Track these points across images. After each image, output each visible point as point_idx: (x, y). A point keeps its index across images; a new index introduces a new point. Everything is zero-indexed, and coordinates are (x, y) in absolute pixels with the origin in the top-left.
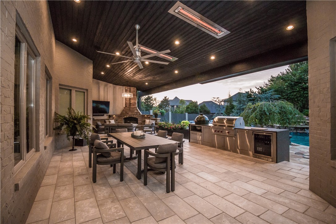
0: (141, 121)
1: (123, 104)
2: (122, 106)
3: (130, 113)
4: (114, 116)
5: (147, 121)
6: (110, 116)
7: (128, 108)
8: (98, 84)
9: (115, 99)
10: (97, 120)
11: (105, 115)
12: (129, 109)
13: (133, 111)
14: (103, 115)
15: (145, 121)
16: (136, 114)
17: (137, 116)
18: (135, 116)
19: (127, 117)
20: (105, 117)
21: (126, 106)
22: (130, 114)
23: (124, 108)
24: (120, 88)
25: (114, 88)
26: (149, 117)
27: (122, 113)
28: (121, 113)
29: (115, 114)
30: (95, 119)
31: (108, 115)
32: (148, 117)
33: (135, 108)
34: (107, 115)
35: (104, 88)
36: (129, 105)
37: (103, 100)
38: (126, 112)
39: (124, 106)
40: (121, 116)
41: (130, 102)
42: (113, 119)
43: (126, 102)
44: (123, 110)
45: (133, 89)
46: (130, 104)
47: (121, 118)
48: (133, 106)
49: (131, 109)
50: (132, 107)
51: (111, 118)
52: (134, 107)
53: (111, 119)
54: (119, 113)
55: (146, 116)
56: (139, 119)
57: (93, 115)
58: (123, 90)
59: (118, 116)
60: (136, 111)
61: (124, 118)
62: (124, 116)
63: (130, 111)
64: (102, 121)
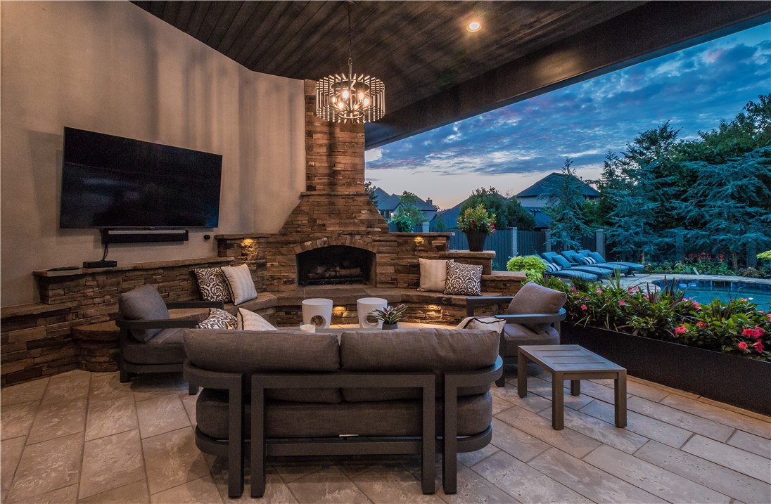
0: (391, 270)
1: (293, 173)
2: (292, 186)
3: (333, 227)
4: (248, 242)
5: (435, 271)
6: (223, 244)
7: (324, 200)
8: (147, 34)
9: (248, 147)
10: (135, 269)
11: (196, 237)
12: (330, 203)
13: (351, 215)
14: (183, 238)
15: (417, 266)
16: (363, 228)
17: (368, 239)
18: (359, 242)
19: (319, 244)
20: (196, 247)
21: (310, 188)
22: (333, 232)
23: (302, 196)
24: (278, 88)
25: (245, 84)
26: (440, 248)
27: (290, 226)
28: (282, 224)
29: (252, 231)
30: (120, 265)
31: (212, 234)
32: (435, 243)
34: (207, 238)
35: (187, 72)
36: (325, 180)
37: (178, 143)
38: (313, 221)
39: (301, 186)
40: (288, 243)
41: (332, 165)
42: (241, 258)
43: (309, 167)
44: (297, 211)
46: (333, 174)
47: (284, 250)
48: (349, 185)
49: (340, 203)
50: (343, 190)
51: (229, 252)
52: (352, 191)
53: (227, 263)
54: (272, 222)
55: (419, 239)
56: (382, 258)
57: (107, 241)
58: (291, 100)
59: (271, 240)
60: (364, 215)
61: (299, 250)
62: (302, 242)
63: (333, 212)
64: (176, 272)
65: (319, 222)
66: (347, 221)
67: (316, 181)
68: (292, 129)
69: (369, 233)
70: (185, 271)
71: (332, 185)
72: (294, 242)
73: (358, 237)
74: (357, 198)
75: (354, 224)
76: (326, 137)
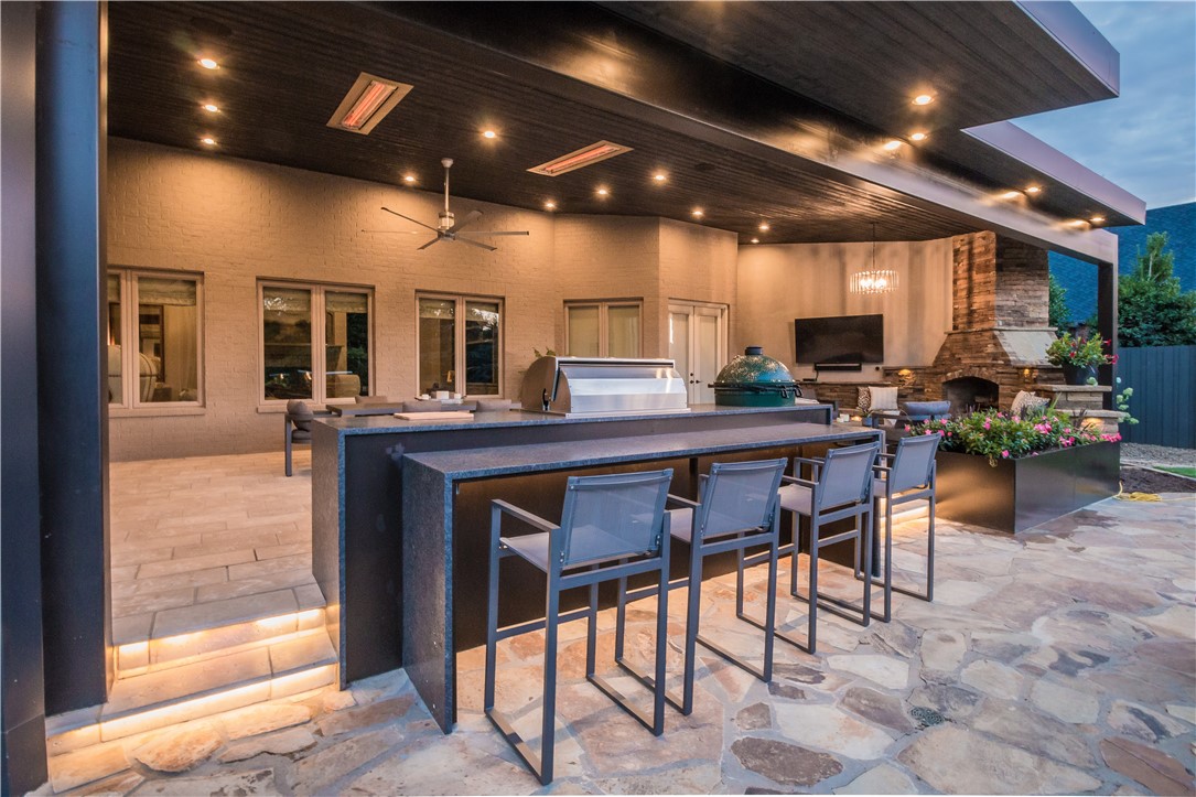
2: (943, 327)
3: (967, 360)
4: (905, 372)
5: (1018, 400)
6: (887, 372)
7: (962, 336)
10: (824, 384)
11: (868, 367)
12: (966, 340)
13: (979, 349)
14: (860, 368)
16: (989, 361)
17: (992, 372)
18: (985, 374)
19: (957, 375)
20: (866, 374)
21: (955, 328)
22: (967, 365)
23: (949, 334)
24: (937, 248)
27: (938, 360)
28: (935, 358)
29: (910, 364)
30: (820, 381)
31: (880, 366)
33: (988, 334)
34: (877, 369)
36: (965, 320)
38: (953, 355)
39: (949, 326)
40: (937, 374)
41: (970, 305)
42: (895, 382)
43: (955, 310)
44: (943, 348)
45: (984, 242)
46: (971, 313)
47: (935, 380)
48: (982, 321)
49: (972, 338)
50: (976, 327)
51: (888, 378)
54: (929, 359)
55: (1027, 371)
56: (1004, 389)
57: (818, 369)
58: (946, 255)
59: (928, 371)
60: (990, 349)
61: (944, 380)
62: (946, 373)
63: (967, 348)
64: (848, 388)
65: (957, 356)
66: (976, 355)
67: (959, 320)
68: (946, 280)
69: (993, 365)
70: (854, 388)
71: (970, 323)
72: (941, 373)
73: (984, 369)
74: (985, 334)
75: (982, 357)
76: (966, 281)
